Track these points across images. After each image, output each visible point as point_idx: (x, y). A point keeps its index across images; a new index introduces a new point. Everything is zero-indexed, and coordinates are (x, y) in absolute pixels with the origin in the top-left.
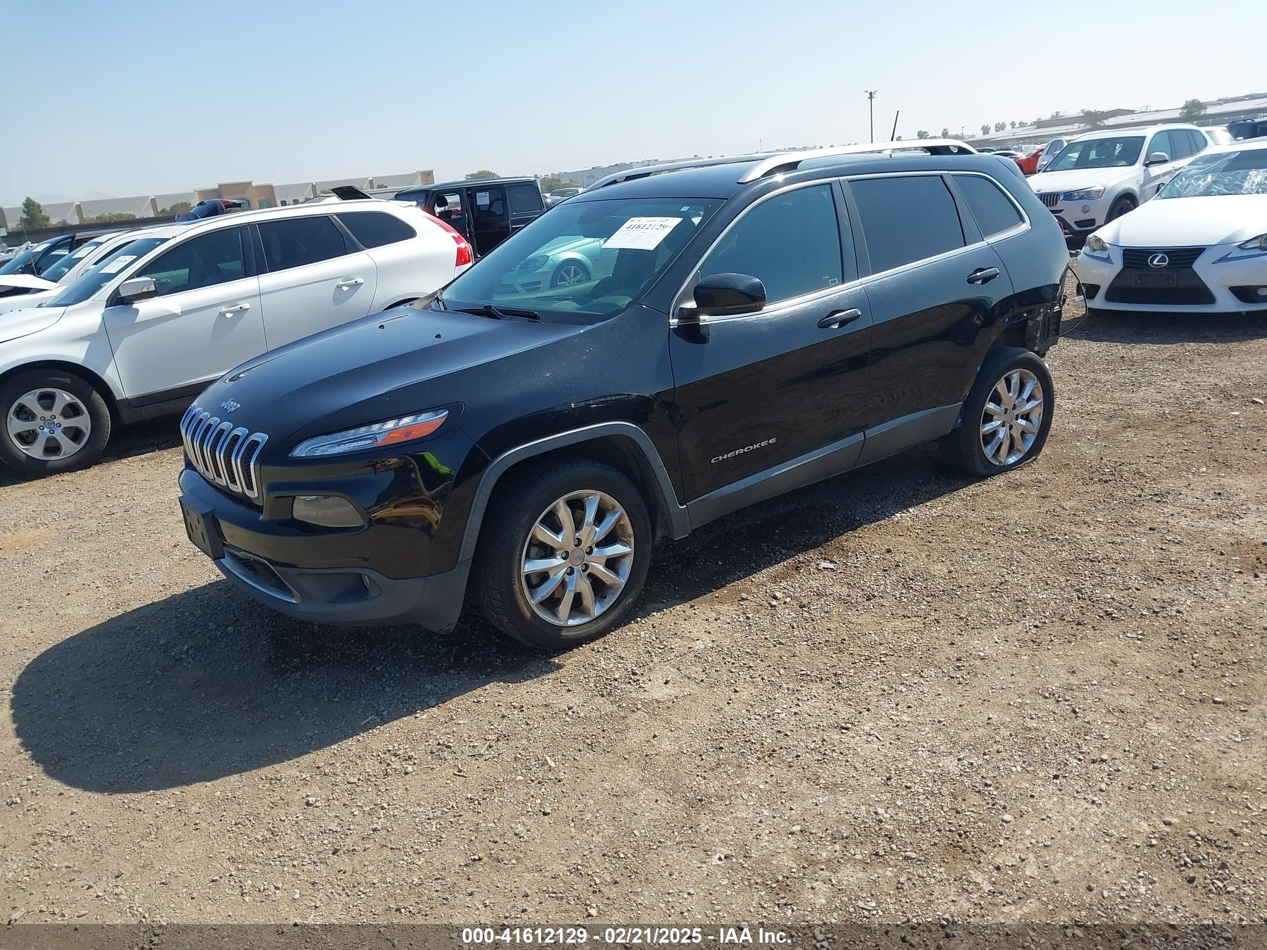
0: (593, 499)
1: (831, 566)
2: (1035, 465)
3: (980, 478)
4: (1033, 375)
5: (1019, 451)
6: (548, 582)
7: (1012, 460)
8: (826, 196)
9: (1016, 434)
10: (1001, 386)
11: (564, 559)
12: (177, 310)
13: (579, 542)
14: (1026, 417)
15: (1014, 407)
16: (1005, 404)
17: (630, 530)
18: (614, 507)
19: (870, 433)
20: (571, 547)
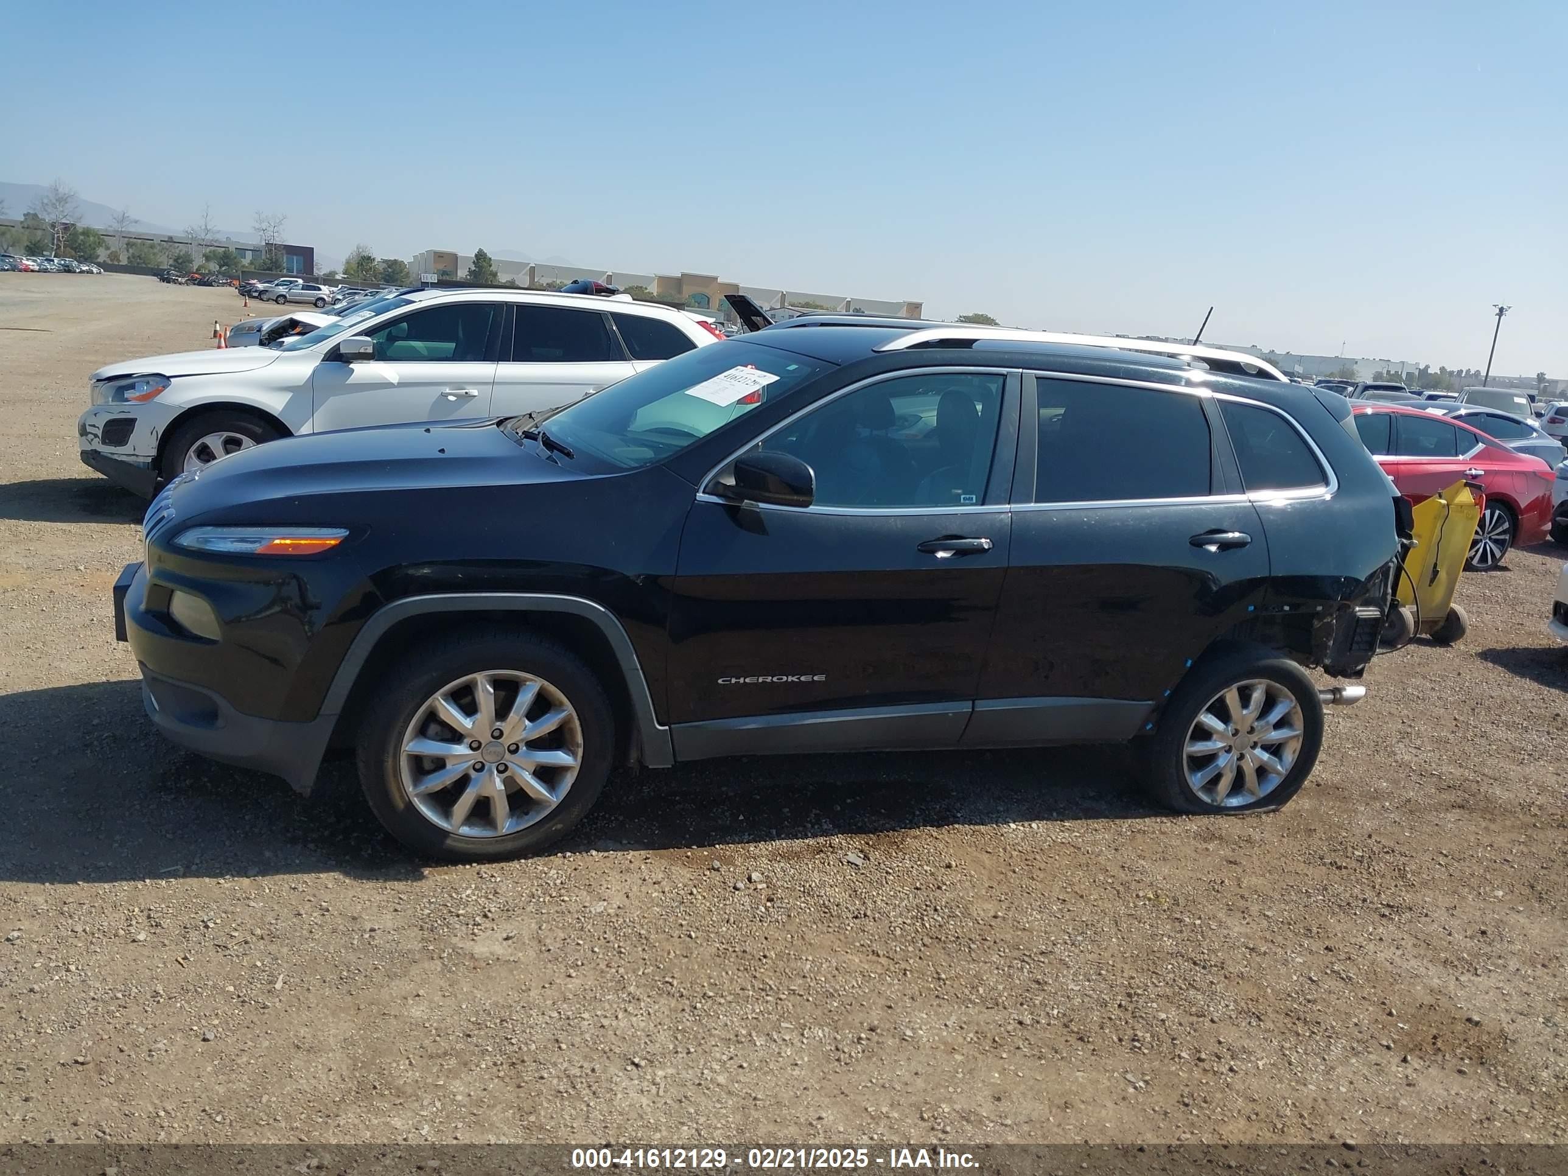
0: (531, 687)
1: (859, 862)
2: (1267, 819)
3: (1173, 811)
4: (1290, 693)
5: (1253, 793)
6: (442, 772)
7: (1234, 802)
8: (994, 391)
9: (1249, 767)
10: (1231, 696)
11: (472, 749)
12: (395, 380)
13: (498, 735)
14: (1275, 750)
15: (1252, 730)
16: (1235, 723)
17: (580, 739)
18: (561, 704)
19: (983, 706)
20: (485, 738)
